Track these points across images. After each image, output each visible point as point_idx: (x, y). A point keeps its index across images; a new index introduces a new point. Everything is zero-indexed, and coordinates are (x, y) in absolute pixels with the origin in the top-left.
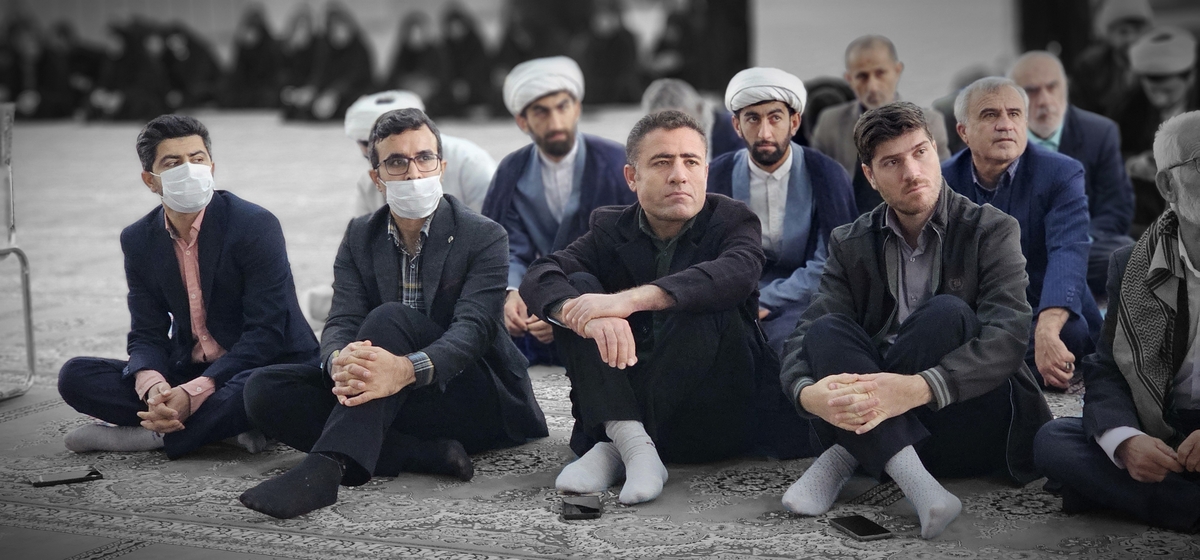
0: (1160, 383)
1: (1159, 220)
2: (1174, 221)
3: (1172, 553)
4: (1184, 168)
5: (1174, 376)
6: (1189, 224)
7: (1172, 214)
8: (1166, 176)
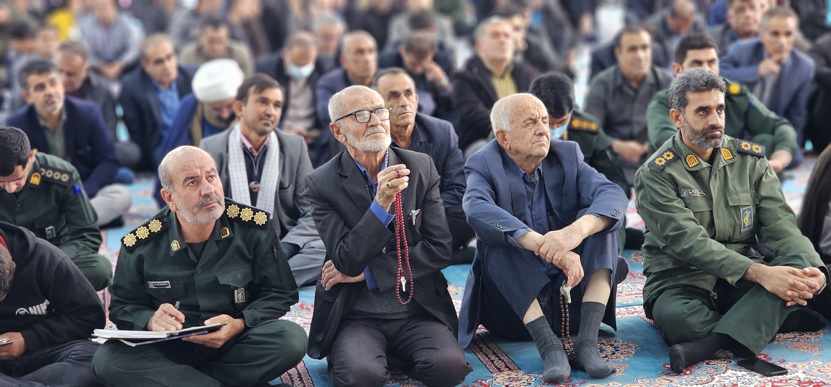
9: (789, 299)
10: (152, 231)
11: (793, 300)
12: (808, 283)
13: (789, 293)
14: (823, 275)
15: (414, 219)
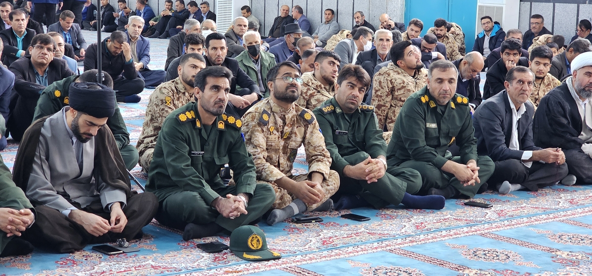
9: (9, 231)
11: (11, 232)
12: (22, 219)
13: (9, 227)
14: (32, 214)
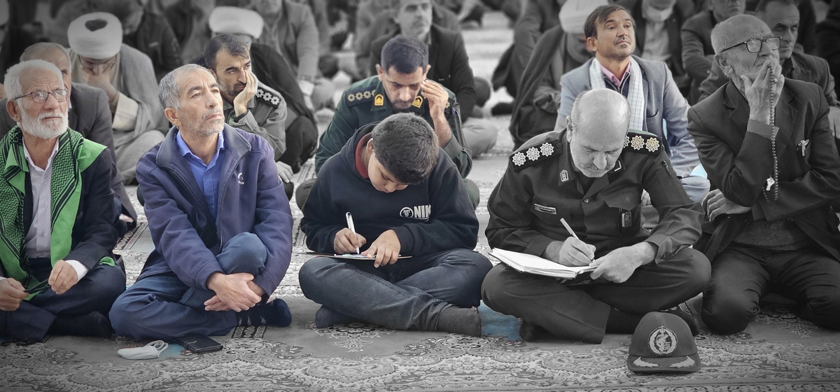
0: (16, 241)
1: (10, 133)
2: (20, 134)
3: (33, 357)
4: (24, 99)
5: (25, 236)
6: (30, 136)
7: (18, 129)
8: (13, 104)
10: (543, 154)
15: (804, 148)
